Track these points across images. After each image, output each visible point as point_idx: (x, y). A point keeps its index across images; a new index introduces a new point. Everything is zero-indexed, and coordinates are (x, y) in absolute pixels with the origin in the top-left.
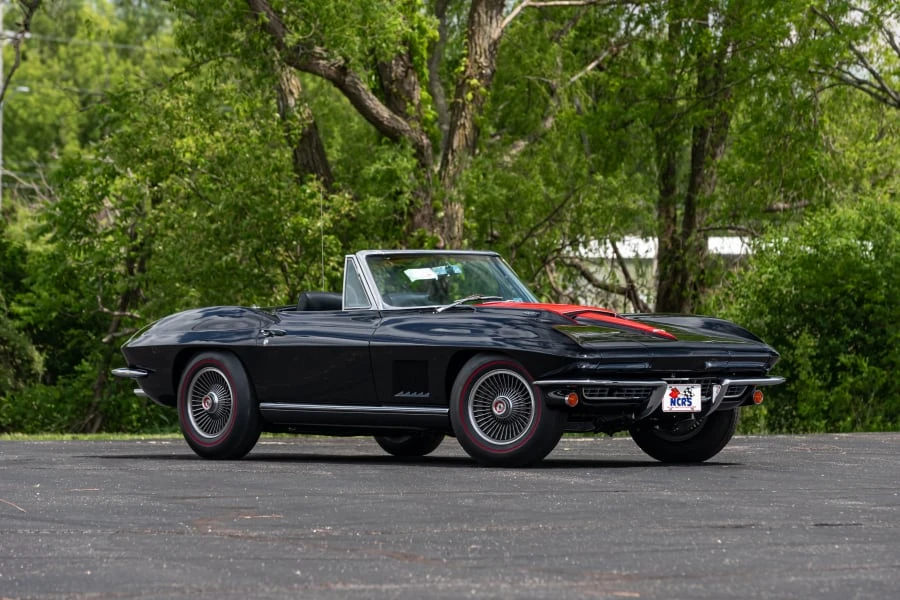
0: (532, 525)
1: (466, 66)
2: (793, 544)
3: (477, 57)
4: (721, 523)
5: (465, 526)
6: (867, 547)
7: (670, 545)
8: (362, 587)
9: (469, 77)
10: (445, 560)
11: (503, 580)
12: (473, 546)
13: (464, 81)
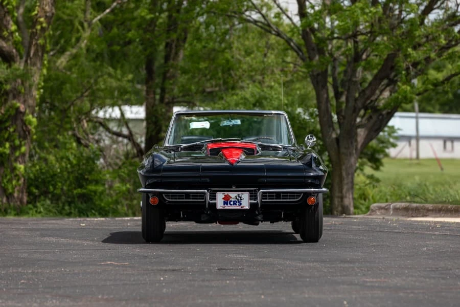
0: (58, 269)
1: (38, 11)
2: (203, 281)
3: (44, 6)
4: (164, 268)
5: (20, 269)
6: (245, 282)
7: (134, 281)
9: (40, 17)
10: (4, 290)
11: (36, 302)
12: (22, 281)
13: (37, 20)
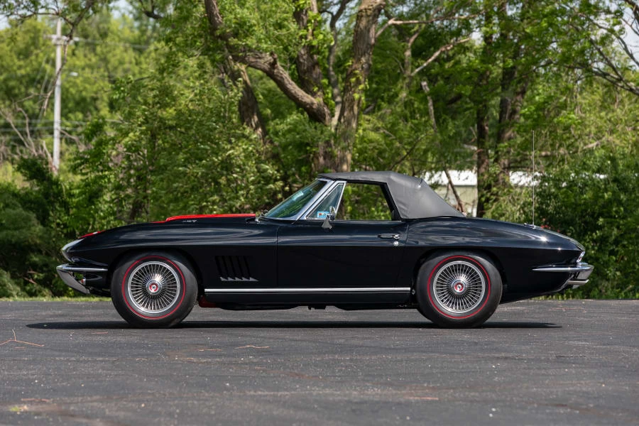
0: (379, 356)
1: (352, 62)
2: (539, 369)
3: (360, 57)
4: (497, 355)
5: (337, 356)
6: (585, 371)
7: (463, 368)
8: (266, 393)
9: (355, 69)
10: (321, 377)
11: (355, 390)
13: (352, 71)
